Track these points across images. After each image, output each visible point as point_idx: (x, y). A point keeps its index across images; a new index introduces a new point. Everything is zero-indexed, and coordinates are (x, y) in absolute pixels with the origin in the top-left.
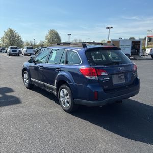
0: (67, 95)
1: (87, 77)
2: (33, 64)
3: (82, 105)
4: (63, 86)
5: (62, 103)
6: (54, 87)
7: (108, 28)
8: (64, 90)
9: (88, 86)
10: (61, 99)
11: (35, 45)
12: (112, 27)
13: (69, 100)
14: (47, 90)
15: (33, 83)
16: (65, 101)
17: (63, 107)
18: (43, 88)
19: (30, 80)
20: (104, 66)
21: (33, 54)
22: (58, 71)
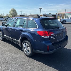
0: (28, 47)
1: (42, 36)
2: (5, 27)
3: (39, 53)
4: (25, 41)
5: (25, 51)
6: (19, 41)
7: (40, 8)
8: (26, 43)
9: (43, 42)
10: (24, 49)
11: (4, 16)
12: (42, 8)
13: (29, 50)
14: (14, 42)
15: (5, 38)
16: (27, 50)
17: (25, 53)
18: (12, 41)
19: (3, 36)
20: (52, 30)
21: (4, 21)
22: (21, 32)
